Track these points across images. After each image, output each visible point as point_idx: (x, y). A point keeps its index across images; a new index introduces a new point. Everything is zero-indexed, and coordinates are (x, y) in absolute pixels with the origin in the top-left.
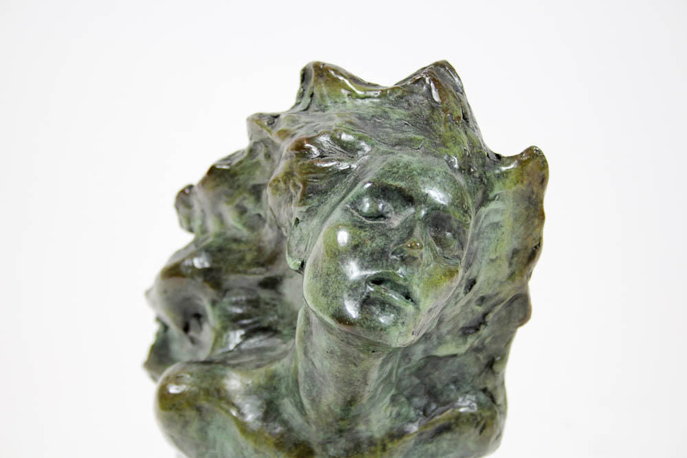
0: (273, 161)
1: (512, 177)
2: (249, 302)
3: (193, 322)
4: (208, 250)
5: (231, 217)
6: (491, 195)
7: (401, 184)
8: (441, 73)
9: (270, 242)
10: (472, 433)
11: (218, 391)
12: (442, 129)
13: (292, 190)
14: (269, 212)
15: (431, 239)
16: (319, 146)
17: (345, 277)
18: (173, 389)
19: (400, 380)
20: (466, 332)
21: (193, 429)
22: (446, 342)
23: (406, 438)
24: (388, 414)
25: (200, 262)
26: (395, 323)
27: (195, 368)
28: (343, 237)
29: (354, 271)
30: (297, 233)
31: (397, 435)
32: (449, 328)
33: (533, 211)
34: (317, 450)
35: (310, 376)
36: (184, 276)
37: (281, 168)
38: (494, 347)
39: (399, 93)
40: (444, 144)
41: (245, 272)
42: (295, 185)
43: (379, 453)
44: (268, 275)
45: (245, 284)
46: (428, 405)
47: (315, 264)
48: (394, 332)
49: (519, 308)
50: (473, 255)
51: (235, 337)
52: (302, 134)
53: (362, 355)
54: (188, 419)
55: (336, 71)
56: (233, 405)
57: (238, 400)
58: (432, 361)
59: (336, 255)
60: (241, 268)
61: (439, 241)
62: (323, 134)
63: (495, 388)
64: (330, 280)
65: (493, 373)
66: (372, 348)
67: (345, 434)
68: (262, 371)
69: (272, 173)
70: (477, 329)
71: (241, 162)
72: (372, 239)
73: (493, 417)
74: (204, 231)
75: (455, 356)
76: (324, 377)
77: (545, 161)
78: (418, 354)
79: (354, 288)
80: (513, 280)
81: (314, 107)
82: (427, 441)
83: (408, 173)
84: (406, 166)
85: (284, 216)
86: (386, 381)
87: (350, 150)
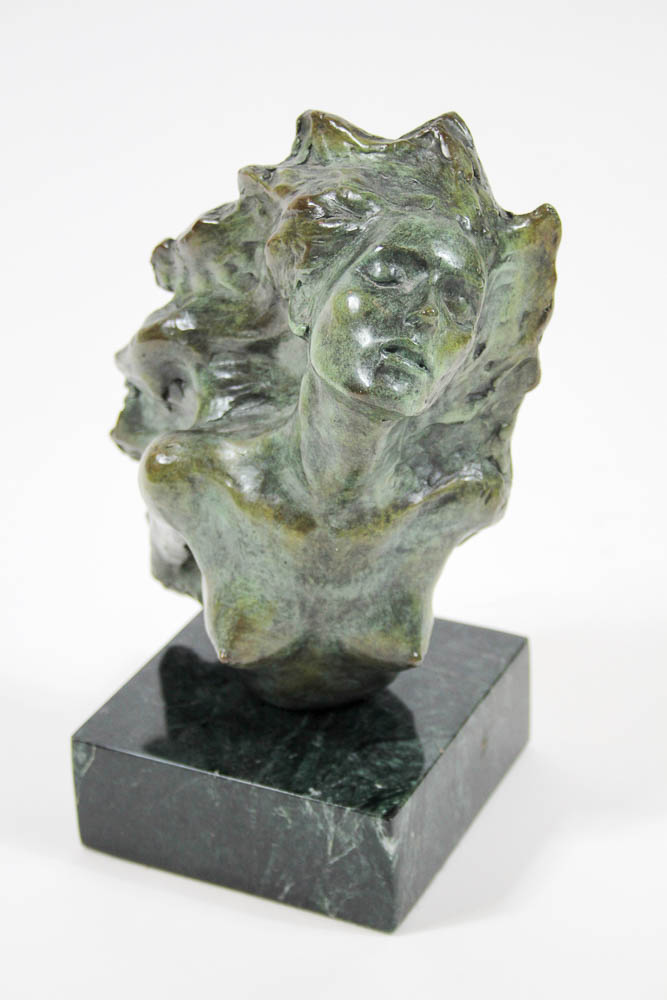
0: (270, 218)
1: (525, 236)
2: (238, 367)
3: (173, 388)
4: (192, 310)
5: (219, 276)
6: (503, 257)
7: (414, 248)
8: (449, 126)
9: (264, 303)
10: (478, 502)
11: (211, 461)
12: (453, 187)
13: (294, 251)
14: (264, 272)
15: (444, 305)
16: (324, 206)
17: (358, 346)
18: (162, 460)
19: (405, 449)
20: (473, 398)
21: (185, 501)
22: (452, 409)
23: (410, 509)
24: (392, 484)
25: (185, 323)
26: (409, 392)
27: (184, 438)
28: (354, 303)
29: (366, 338)
30: (299, 296)
31: (401, 506)
32: (456, 394)
33: (545, 271)
34: (319, 522)
35: (315, 445)
36: (166, 339)
37: (280, 227)
38: (501, 413)
39: (407, 147)
40: (455, 204)
41: (235, 335)
42: (297, 246)
43: (382, 524)
44: (259, 338)
45: (234, 348)
46: (432, 474)
47: (324, 331)
48: (408, 401)
49: (528, 372)
50: (484, 318)
51: (223, 404)
52: (304, 191)
53: (372, 424)
54: (179, 491)
55: (338, 122)
56: (228, 476)
57: (232, 471)
58: (438, 428)
59: (348, 322)
60: (230, 331)
61: (451, 306)
62: (328, 192)
63: (501, 456)
64: (339, 347)
65: (500, 440)
66: (381, 416)
67: (348, 505)
68: (258, 440)
69: (268, 232)
70: (484, 395)
71: (231, 217)
72: (385, 305)
73: (498, 487)
74: (186, 289)
75: (462, 423)
76: (330, 447)
77: (558, 219)
78: (424, 424)
79: (367, 356)
80: (523, 344)
81: (312, 160)
82: (431, 512)
83: (421, 236)
84: (419, 229)
85: (283, 278)
86: (392, 450)
87: (359, 210)
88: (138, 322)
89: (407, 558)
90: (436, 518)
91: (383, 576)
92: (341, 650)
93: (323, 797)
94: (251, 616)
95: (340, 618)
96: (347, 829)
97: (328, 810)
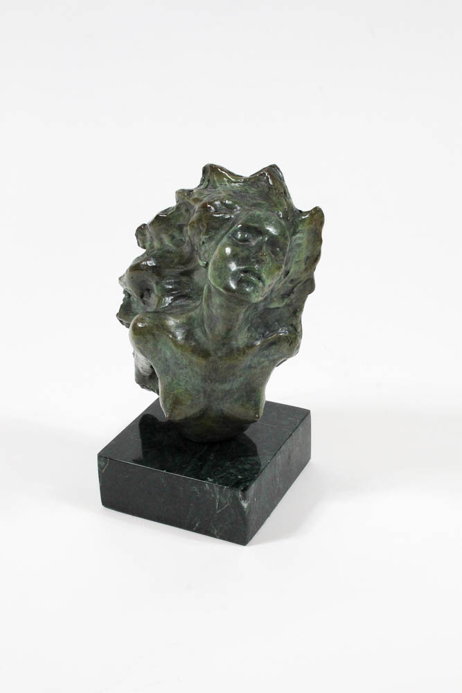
0: (190, 214)
1: (307, 222)
2: (175, 283)
3: (146, 293)
4: (154, 257)
5: (167, 241)
6: (297, 231)
7: (256, 225)
8: (273, 171)
9: (187, 252)
10: (286, 345)
11: (163, 326)
12: (274, 198)
13: (201, 228)
14: (187, 238)
15: (269, 251)
16: (215, 206)
17: (230, 270)
18: (140, 325)
19: (252, 320)
20: (283, 297)
21: (150, 345)
22: (274, 301)
23: (254, 348)
25: (151, 263)
26: (253, 291)
27: (150, 315)
28: (228, 250)
29: (233, 267)
30: (203, 249)
31: (250, 346)
32: (276, 294)
33: (317, 239)
34: (212, 353)
35: (211, 317)
36: (142, 270)
37: (195, 217)
38: (297, 304)
39: (253, 180)
40: (276, 206)
41: (174, 268)
42: (202, 225)
43: (242, 355)
44: (186, 269)
45: (173, 274)
46: (265, 331)
47: (214, 263)
48: (253, 296)
49: (309, 286)
50: (288, 259)
51: (168, 300)
52: (205, 200)
53: (236, 307)
54: (148, 339)
55: (222, 169)
56: (170, 332)
57: (173, 330)
58: (267, 311)
59: (225, 259)
60: (172, 266)
61: (274, 253)
62: (217, 200)
63: (297, 324)
64: (222, 270)
65: (296, 316)
66: (241, 303)
67: (226, 346)
68: (184, 316)
69: (189, 219)
70: (289, 295)
71: (172, 213)
72: (242, 251)
73: (296, 338)
74: (152, 247)
75: (278, 308)
76: (217, 318)
77: (323, 214)
78: (261, 307)
79: (235, 274)
80: (307, 272)
81: (210, 186)
82: (264, 349)
83: (259, 220)
84: (258, 216)
85: (196, 240)
86: (246, 319)
87: (230, 208)
88: (129, 262)
89: (253, 371)
90: (266, 352)
91: (242, 379)
92: (223, 414)
93: (214, 482)
94: (181, 398)
95: (222, 399)
96: (225, 496)
97: (216, 487)
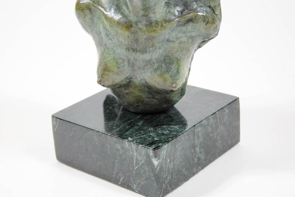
21: (88, 18)
23: (172, 23)
24: (164, 11)
31: (168, 21)
43: (159, 28)
46: (184, 10)
54: (86, 13)
56: (103, 8)
57: (106, 6)
82: (182, 25)
89: (171, 45)
90: (184, 28)
91: (161, 51)
93: (133, 141)
94: (109, 65)
95: (144, 69)
96: (140, 154)
97: (134, 146)
